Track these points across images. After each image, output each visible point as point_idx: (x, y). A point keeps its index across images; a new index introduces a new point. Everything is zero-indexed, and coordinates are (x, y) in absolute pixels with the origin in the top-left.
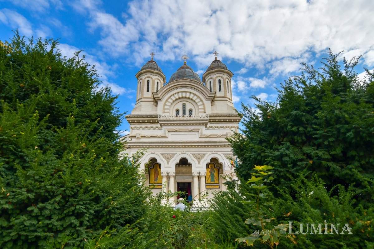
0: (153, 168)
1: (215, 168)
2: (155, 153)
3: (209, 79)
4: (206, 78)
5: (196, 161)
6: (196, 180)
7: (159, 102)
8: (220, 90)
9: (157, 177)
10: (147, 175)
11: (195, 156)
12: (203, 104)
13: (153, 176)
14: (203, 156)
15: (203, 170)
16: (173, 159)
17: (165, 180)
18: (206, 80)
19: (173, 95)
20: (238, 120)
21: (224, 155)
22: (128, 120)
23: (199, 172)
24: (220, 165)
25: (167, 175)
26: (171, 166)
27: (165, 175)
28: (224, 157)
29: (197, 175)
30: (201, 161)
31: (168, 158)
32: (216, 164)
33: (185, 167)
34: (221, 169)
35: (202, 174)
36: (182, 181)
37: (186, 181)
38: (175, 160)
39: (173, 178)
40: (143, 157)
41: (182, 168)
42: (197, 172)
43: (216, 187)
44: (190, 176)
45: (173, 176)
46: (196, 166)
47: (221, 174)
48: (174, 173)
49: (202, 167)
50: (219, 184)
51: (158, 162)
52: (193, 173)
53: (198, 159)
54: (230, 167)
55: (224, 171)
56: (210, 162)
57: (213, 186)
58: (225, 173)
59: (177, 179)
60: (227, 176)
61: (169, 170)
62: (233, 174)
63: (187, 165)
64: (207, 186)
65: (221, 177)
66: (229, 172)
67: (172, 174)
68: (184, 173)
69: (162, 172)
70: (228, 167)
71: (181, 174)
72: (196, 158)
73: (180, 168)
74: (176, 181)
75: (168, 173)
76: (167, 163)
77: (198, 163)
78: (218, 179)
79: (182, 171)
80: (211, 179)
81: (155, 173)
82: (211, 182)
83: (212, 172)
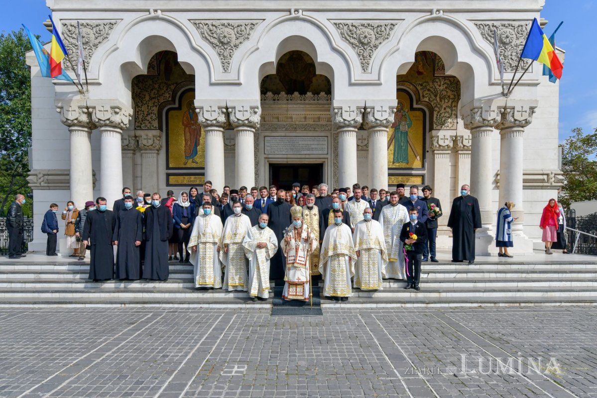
0: (179, 108)
1: (412, 108)
2: (168, 16)
5: (351, 53)
6: (350, 141)
9: (197, 144)
10: (157, 133)
11: (349, 32)
13: (181, 143)
14: (383, 32)
15: (384, 98)
16: (247, 46)
17: (215, 142)
21: (479, 26)
23: (365, 108)
24: (436, 96)
25: (222, 119)
26: (242, 81)
27: (214, 122)
28: (480, 37)
29: (356, 122)
30: (372, 59)
31: (225, 40)
32: (421, 92)
33: (299, 102)
34: (435, 113)
35: (378, 116)
36: (289, 156)
37: (303, 156)
38: (258, 49)
39: (252, 134)
40: (110, 37)
41: (290, 106)
42: (354, 108)
43: (414, 182)
44: (322, 134)
45: (251, 125)
46: (353, 81)
47: (434, 133)
48: (255, 113)
49: (380, 84)
50: (425, 172)
51: (180, 59)
52: (336, 111)
53: (363, 44)
54: (506, 84)
55: (476, 104)
56: (413, 60)
57: (400, 177)
58: (479, 113)
59: (269, 148)
60: (487, 126)
61: (231, 99)
62: (513, 117)
63: (309, 94)
64: (390, 175)
65: (435, 144)
66: (494, 107)
67: (247, 115)
68: (295, 129)
69: (202, 108)
70: (491, 84)
71: (286, 130)
72: (352, 41)
73: (279, 106)
74: (266, 156)
75: (227, 108)
76: (223, 63)
77: (359, 65)
78: (420, 151)
79: (287, 118)
80: (395, 151)
81: (187, 128)
82: (393, 163)
83: (399, 125)
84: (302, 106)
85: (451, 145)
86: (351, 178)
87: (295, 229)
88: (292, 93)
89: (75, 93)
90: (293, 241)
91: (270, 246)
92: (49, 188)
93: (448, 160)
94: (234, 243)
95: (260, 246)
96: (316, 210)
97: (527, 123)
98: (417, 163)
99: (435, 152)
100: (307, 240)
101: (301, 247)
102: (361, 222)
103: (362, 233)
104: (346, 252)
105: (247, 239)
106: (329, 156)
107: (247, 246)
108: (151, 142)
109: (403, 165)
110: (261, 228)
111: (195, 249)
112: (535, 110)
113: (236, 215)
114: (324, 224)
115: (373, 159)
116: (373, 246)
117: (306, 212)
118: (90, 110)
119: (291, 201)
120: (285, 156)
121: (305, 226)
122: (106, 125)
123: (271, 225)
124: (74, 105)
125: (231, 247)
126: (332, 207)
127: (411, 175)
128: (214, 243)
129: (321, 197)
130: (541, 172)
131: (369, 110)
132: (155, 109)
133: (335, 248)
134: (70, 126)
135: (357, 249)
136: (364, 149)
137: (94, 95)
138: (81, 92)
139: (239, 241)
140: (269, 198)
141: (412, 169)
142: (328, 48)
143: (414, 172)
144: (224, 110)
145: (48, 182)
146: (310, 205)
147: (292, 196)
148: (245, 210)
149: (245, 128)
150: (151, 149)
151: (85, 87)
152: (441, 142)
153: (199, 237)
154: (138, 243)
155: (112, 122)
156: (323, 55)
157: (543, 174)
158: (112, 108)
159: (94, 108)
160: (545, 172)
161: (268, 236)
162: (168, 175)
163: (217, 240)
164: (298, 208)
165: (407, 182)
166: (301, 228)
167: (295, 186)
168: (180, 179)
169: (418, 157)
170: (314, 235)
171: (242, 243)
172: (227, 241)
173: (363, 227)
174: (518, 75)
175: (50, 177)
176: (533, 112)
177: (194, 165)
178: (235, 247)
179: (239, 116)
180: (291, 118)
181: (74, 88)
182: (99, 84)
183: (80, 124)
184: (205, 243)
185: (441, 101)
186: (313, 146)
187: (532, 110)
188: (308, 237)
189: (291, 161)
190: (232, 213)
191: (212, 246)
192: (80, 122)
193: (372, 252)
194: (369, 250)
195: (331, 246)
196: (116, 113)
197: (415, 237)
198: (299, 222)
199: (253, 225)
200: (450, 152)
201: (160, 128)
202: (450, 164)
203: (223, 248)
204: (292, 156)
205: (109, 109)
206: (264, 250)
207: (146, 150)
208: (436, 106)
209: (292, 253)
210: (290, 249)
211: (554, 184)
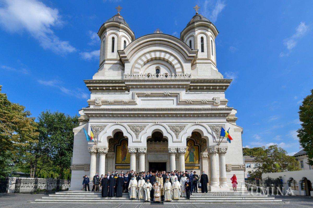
0: (120, 145)
1: (195, 145)
2: (121, 124)
3: (189, 38)
4: (184, 37)
5: (173, 134)
6: (173, 158)
7: (126, 65)
8: (203, 51)
9: (125, 156)
10: (113, 153)
11: (172, 128)
12: (182, 67)
13: (120, 155)
14: (182, 128)
15: (183, 146)
16: (143, 132)
17: (134, 158)
18: (185, 40)
19: (144, 54)
20: (224, 88)
21: (209, 126)
22: (88, 87)
23: (177, 149)
24: (202, 142)
25: (136, 151)
26: (142, 141)
27: (133, 152)
28: (210, 129)
29: (175, 152)
30: (179, 135)
31: (137, 130)
32: (197, 141)
33: (158, 144)
34: (202, 147)
35: (181, 151)
36: (155, 160)
37: (160, 160)
38: (146, 132)
39: (144, 156)
40: (105, 129)
41: (155, 145)
42: (174, 149)
43: (196, 168)
44: (166, 153)
45: (144, 153)
46: (174, 141)
47: (202, 153)
48: (145, 150)
49: (182, 142)
50: (200, 165)
51: (124, 135)
52: (169, 149)
53: (176, 131)
54: (218, 142)
55: (210, 148)
56: (191, 135)
57: (192, 167)
58: (211, 150)
59: (149, 158)
60: (214, 153)
61: (139, 146)
62: (221, 151)
63: (162, 142)
64: (185, 166)
65: (202, 156)
66: (215, 148)
67: (143, 151)
68: (157, 152)
69: (130, 149)
70: (214, 142)
71: (154, 152)
72: (173, 130)
73: (152, 145)
74: (148, 160)
75: (137, 149)
76: (136, 136)
77: (176, 137)
78: (198, 159)
79: (155, 148)
80: (190, 158)
81: (122, 151)
82: (189, 162)
83: (191, 150)
84: (159, 145)
85: (208, 157)
86: (174, 168)
87: (157, 183)
88: (156, 141)
89: (94, 144)
90: (156, 186)
91: (150, 187)
92: (77, 170)
93: (207, 161)
94: (141, 187)
95: (148, 188)
96: (162, 178)
97: (225, 153)
98: (197, 162)
99: (203, 159)
100: (160, 186)
101: (158, 188)
102: (174, 181)
103: (174, 184)
104: (170, 189)
105: (144, 186)
106: (168, 160)
107: (144, 188)
108: (111, 156)
109: (193, 163)
110: (148, 183)
111: (130, 189)
112: (227, 149)
113: (141, 180)
114: (164, 182)
115: (180, 163)
116: (177, 188)
117: (160, 179)
118: (98, 149)
119: (156, 176)
120: (154, 160)
121: (159, 182)
122: (102, 153)
123: (150, 182)
124: (93, 148)
125: (140, 188)
126: (167, 177)
127: (195, 166)
128: (135, 187)
129: (164, 175)
130: (238, 165)
131: (178, 149)
132: (113, 146)
133: (167, 188)
134: (91, 153)
135: (173, 188)
136: (178, 158)
137: (99, 145)
138: (95, 144)
139: (142, 186)
140: (149, 175)
141: (195, 164)
142: (166, 132)
143: (196, 165)
144: (136, 149)
145: (77, 168)
146: (161, 177)
147: (156, 174)
148: (143, 178)
149: (142, 154)
150: (111, 158)
151: (97, 143)
152: (204, 156)
153: (131, 185)
154: (114, 187)
155: (103, 152)
156: (165, 134)
157: (238, 166)
158: (104, 148)
159: (99, 148)
160: (239, 165)
161: (150, 185)
162: (116, 166)
163: (136, 186)
164: (158, 178)
165: (194, 168)
166: (158, 183)
167: (157, 171)
168: (120, 167)
169: (197, 160)
170: (162, 185)
171: (143, 187)
172: (139, 186)
173: (175, 182)
174: (221, 140)
175: (78, 166)
176: (227, 150)
177: (124, 163)
178: (141, 188)
179: (141, 151)
180: (156, 148)
181: (94, 143)
182: (101, 142)
183: (94, 153)
184: (133, 187)
185: (203, 143)
186: (163, 157)
187: (226, 149)
188: (160, 185)
189: (155, 162)
190: (140, 179)
191: (134, 187)
192: (94, 152)
193: (177, 189)
194: (176, 189)
195: (166, 188)
196: (105, 150)
197: (188, 185)
198: (158, 181)
199: (146, 182)
200: (207, 159)
201: (114, 152)
202: (208, 162)
203: (138, 188)
204: (156, 160)
205: (103, 149)
206: (149, 189)
207: (109, 158)
208: (202, 145)
209: (156, 189)
210: (155, 188)
211: (242, 169)
